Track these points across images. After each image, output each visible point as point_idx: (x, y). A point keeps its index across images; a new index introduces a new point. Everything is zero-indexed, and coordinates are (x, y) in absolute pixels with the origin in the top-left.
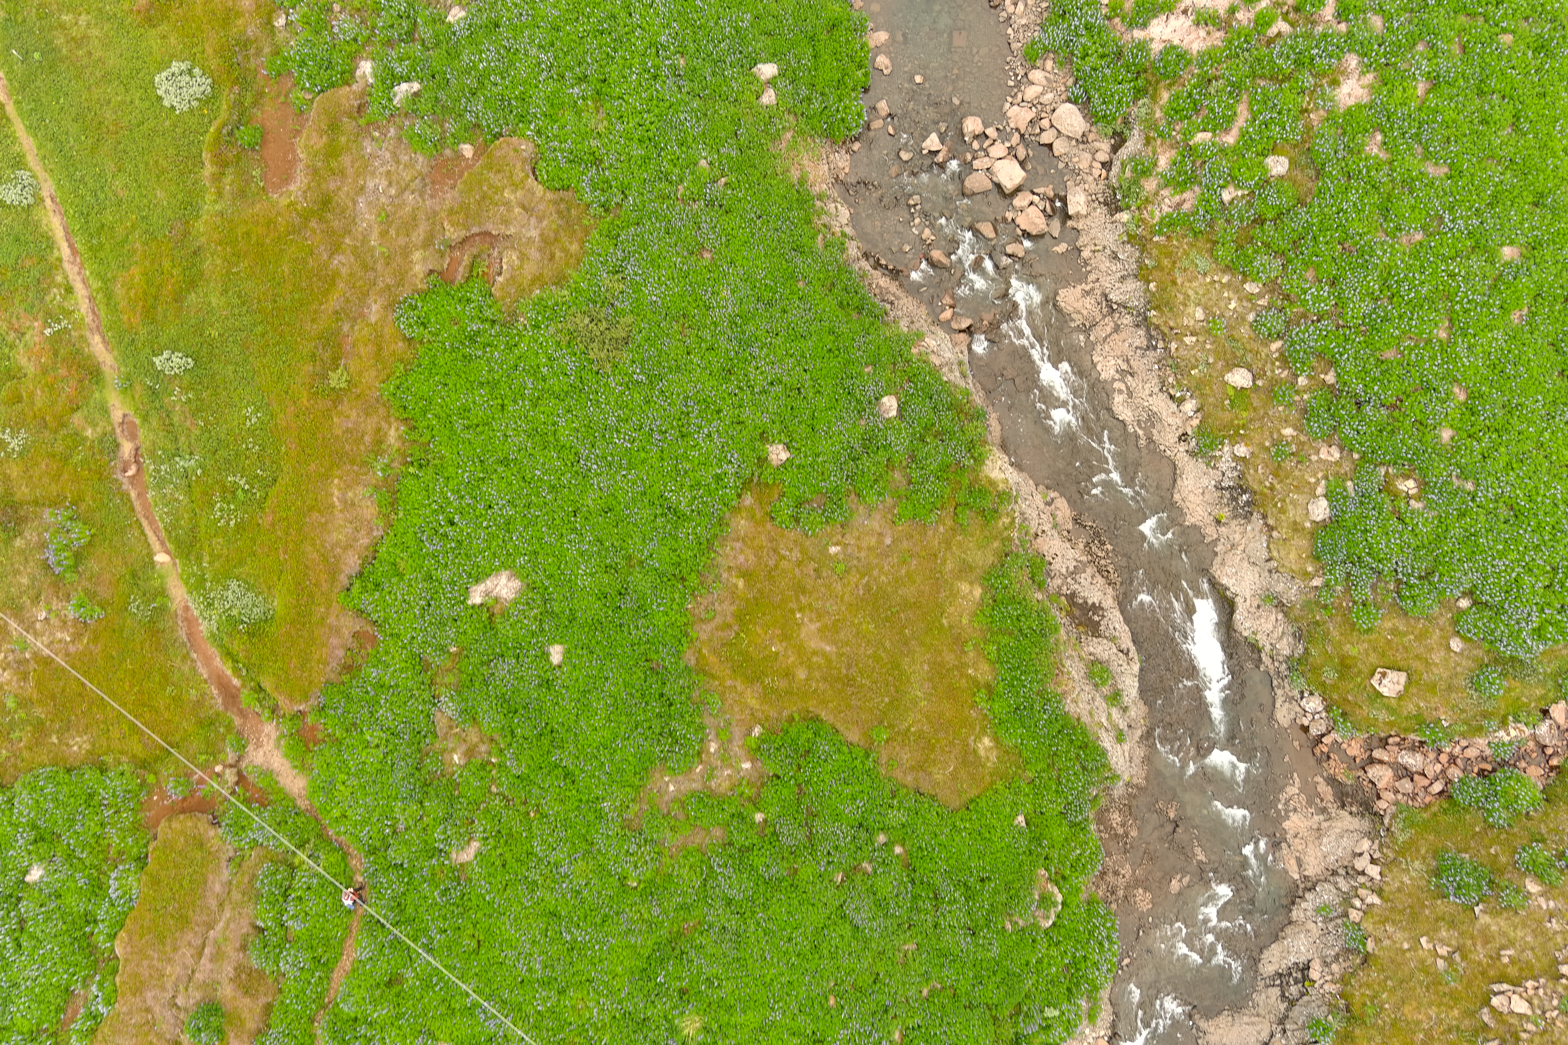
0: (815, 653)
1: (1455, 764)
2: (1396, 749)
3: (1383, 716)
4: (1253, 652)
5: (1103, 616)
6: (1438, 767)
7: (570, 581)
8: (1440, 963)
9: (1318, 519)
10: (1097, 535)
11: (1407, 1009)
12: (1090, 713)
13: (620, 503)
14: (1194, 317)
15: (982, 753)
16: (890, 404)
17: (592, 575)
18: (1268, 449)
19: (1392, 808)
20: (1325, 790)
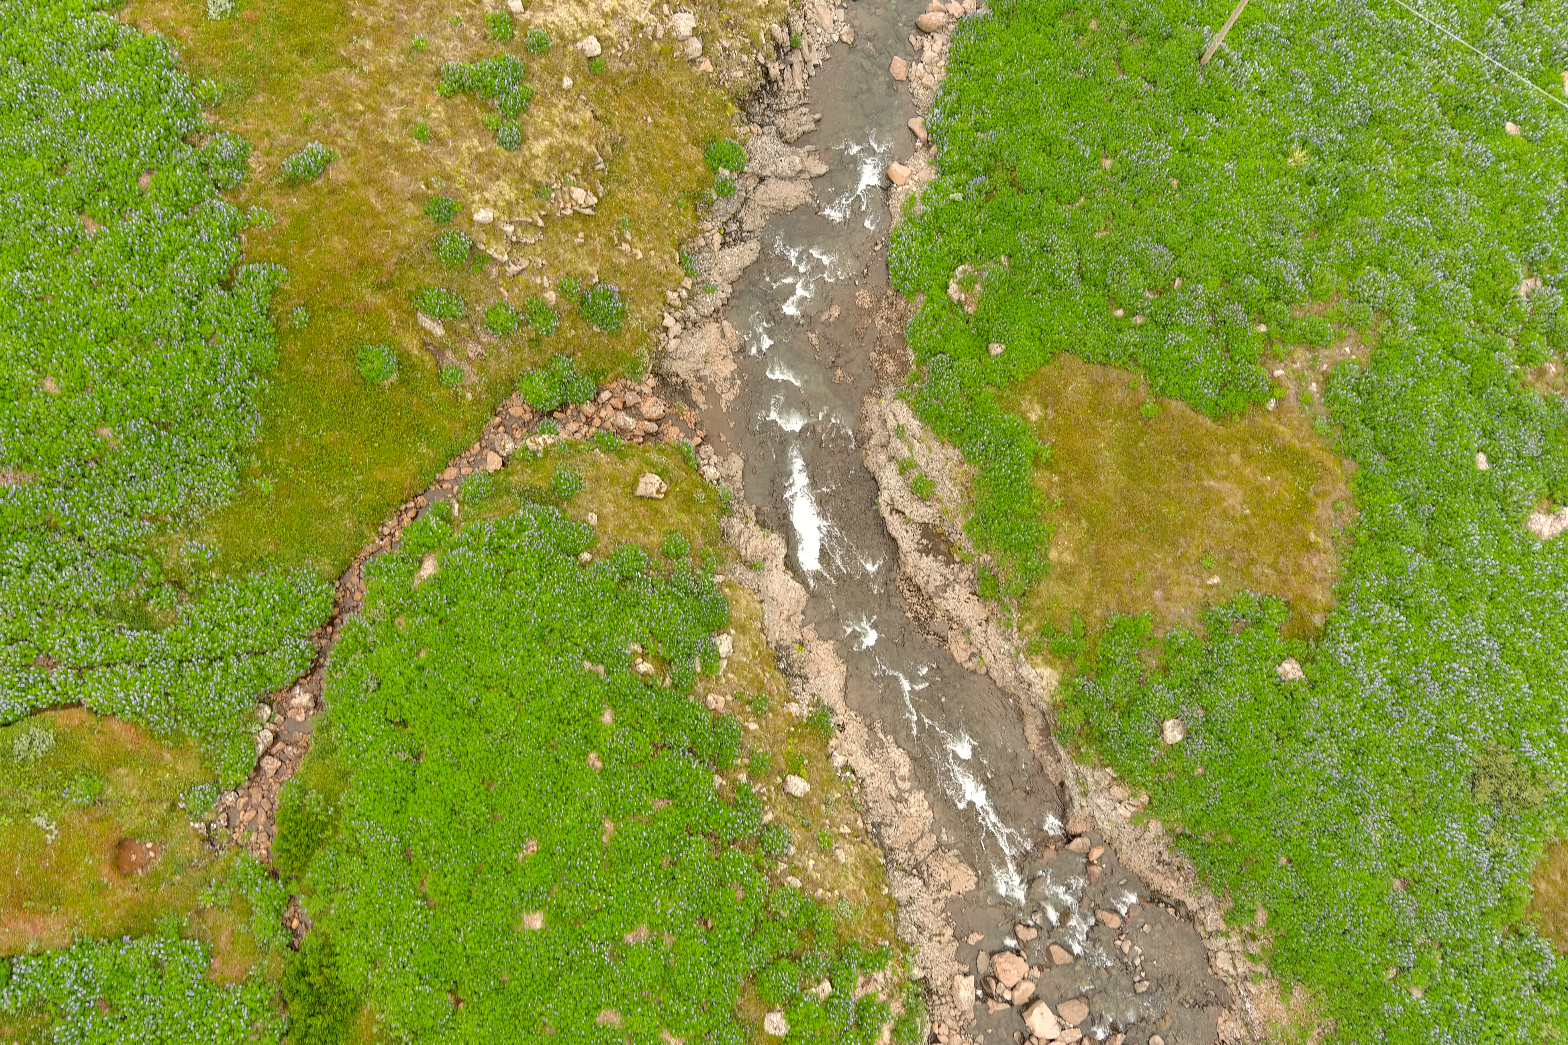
0: (1225, 478)
1: (587, 417)
2: (637, 432)
3: (654, 457)
4: (764, 521)
5: (918, 544)
6: (603, 414)
7: (1486, 530)
8: (628, 236)
9: (725, 635)
10: (923, 625)
11: (656, 202)
12: (930, 450)
13: (1451, 607)
14: (846, 852)
15: (1037, 407)
16: (1173, 733)
17: (1467, 535)
18: (771, 710)
19: (643, 379)
20: (698, 397)
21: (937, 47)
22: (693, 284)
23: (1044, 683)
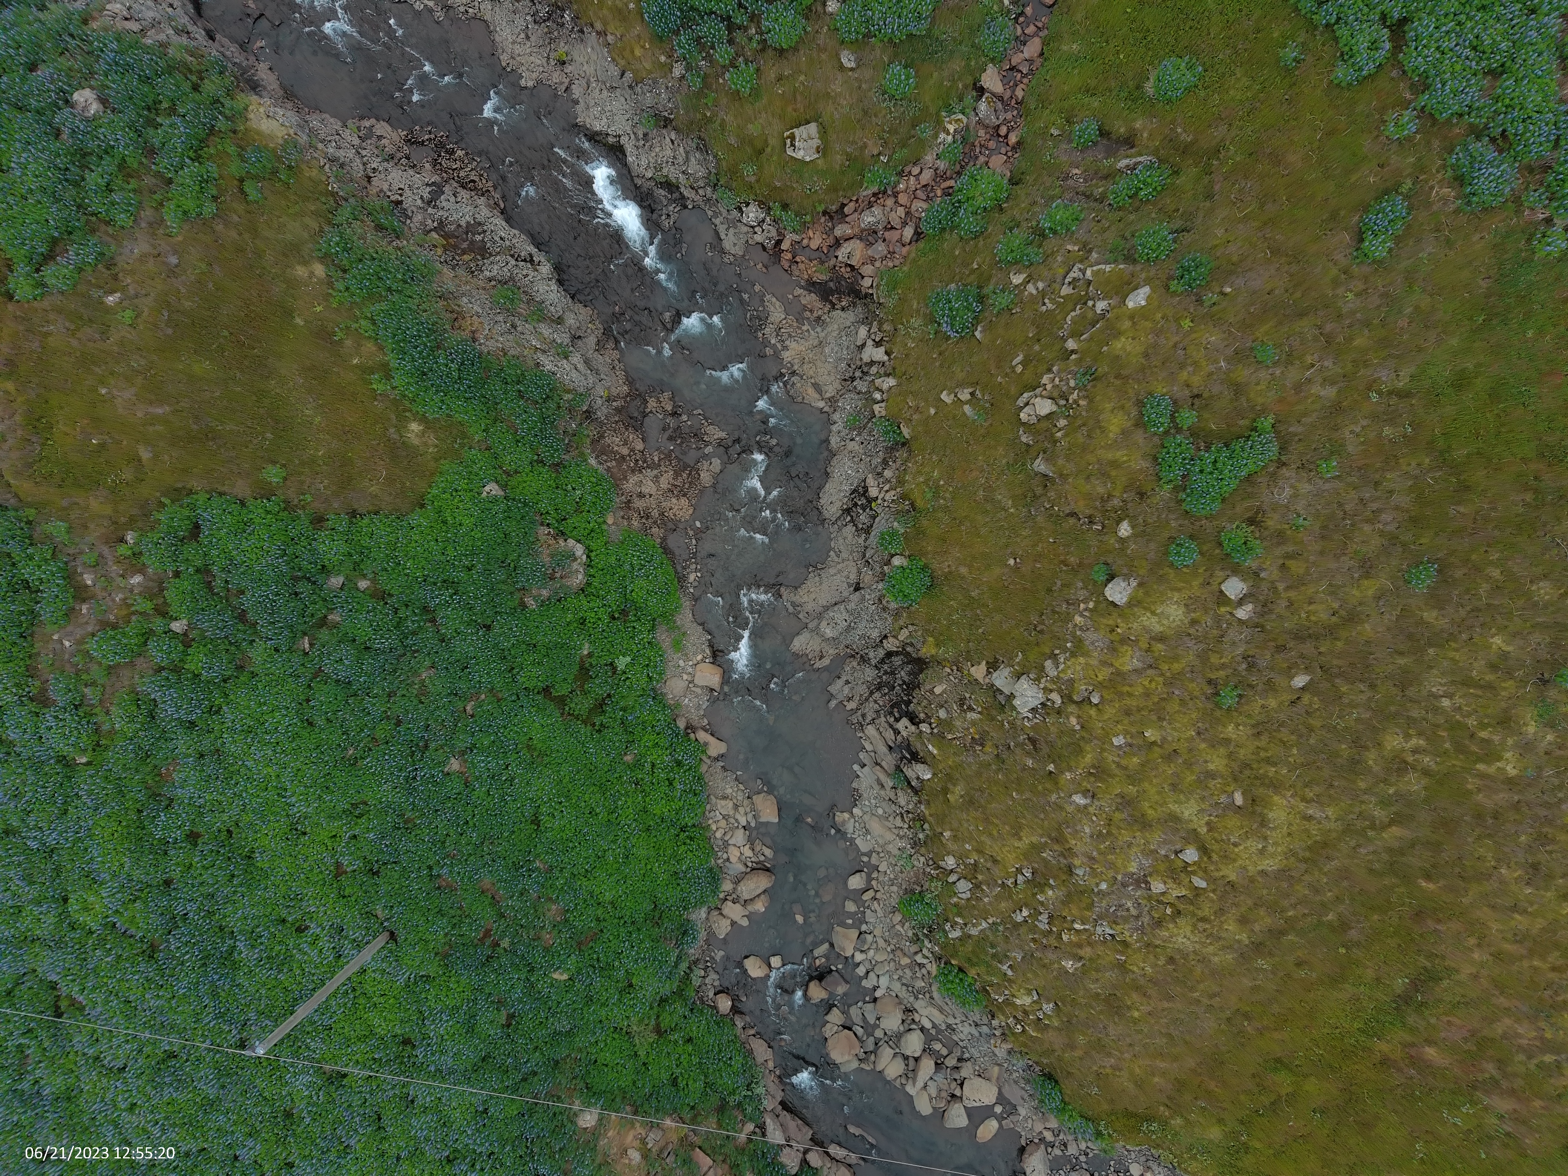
0: (147, 424)
1: (916, 197)
2: (856, 215)
4: (670, 192)
5: (484, 232)
6: (901, 211)
8: (967, 408)
10: (441, 148)
12: (517, 342)
15: (416, 441)
19: (877, 280)
20: (811, 299)
21: (734, 854)
22: (873, 414)
23: (262, 110)
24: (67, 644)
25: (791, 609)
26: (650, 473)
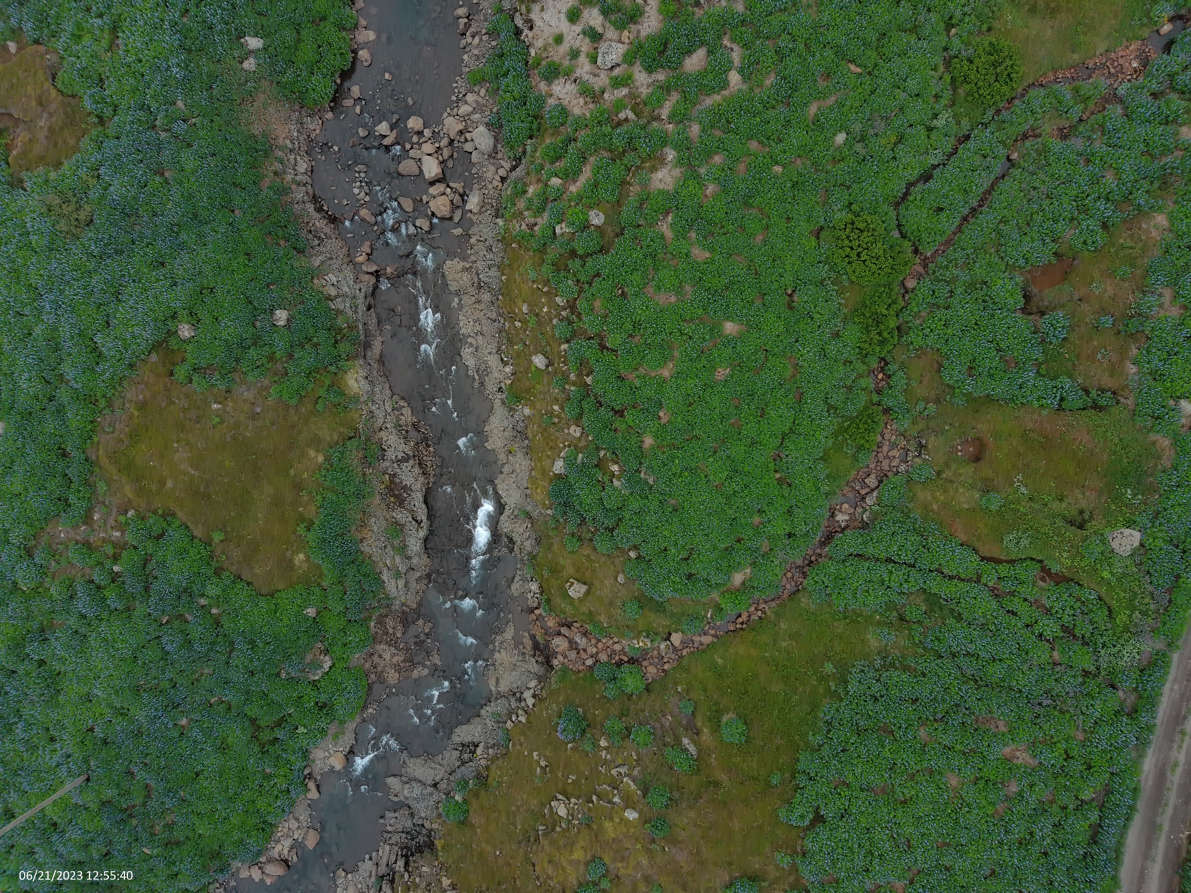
0: (182, 473)
1: (606, 651)
2: (576, 630)
3: (568, 609)
4: (509, 542)
5: (410, 495)
6: (594, 650)
8: (538, 770)
9: (556, 472)
10: (425, 439)
12: (380, 556)
14: (522, 310)
15: (297, 562)
16: (281, 316)
18: (541, 415)
19: (560, 666)
20: (528, 642)
21: (279, 847)
22: (506, 723)
23: (356, 376)
24: (62, 535)
25: (402, 762)
26: (393, 649)
